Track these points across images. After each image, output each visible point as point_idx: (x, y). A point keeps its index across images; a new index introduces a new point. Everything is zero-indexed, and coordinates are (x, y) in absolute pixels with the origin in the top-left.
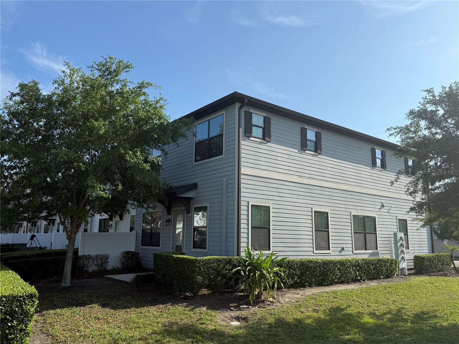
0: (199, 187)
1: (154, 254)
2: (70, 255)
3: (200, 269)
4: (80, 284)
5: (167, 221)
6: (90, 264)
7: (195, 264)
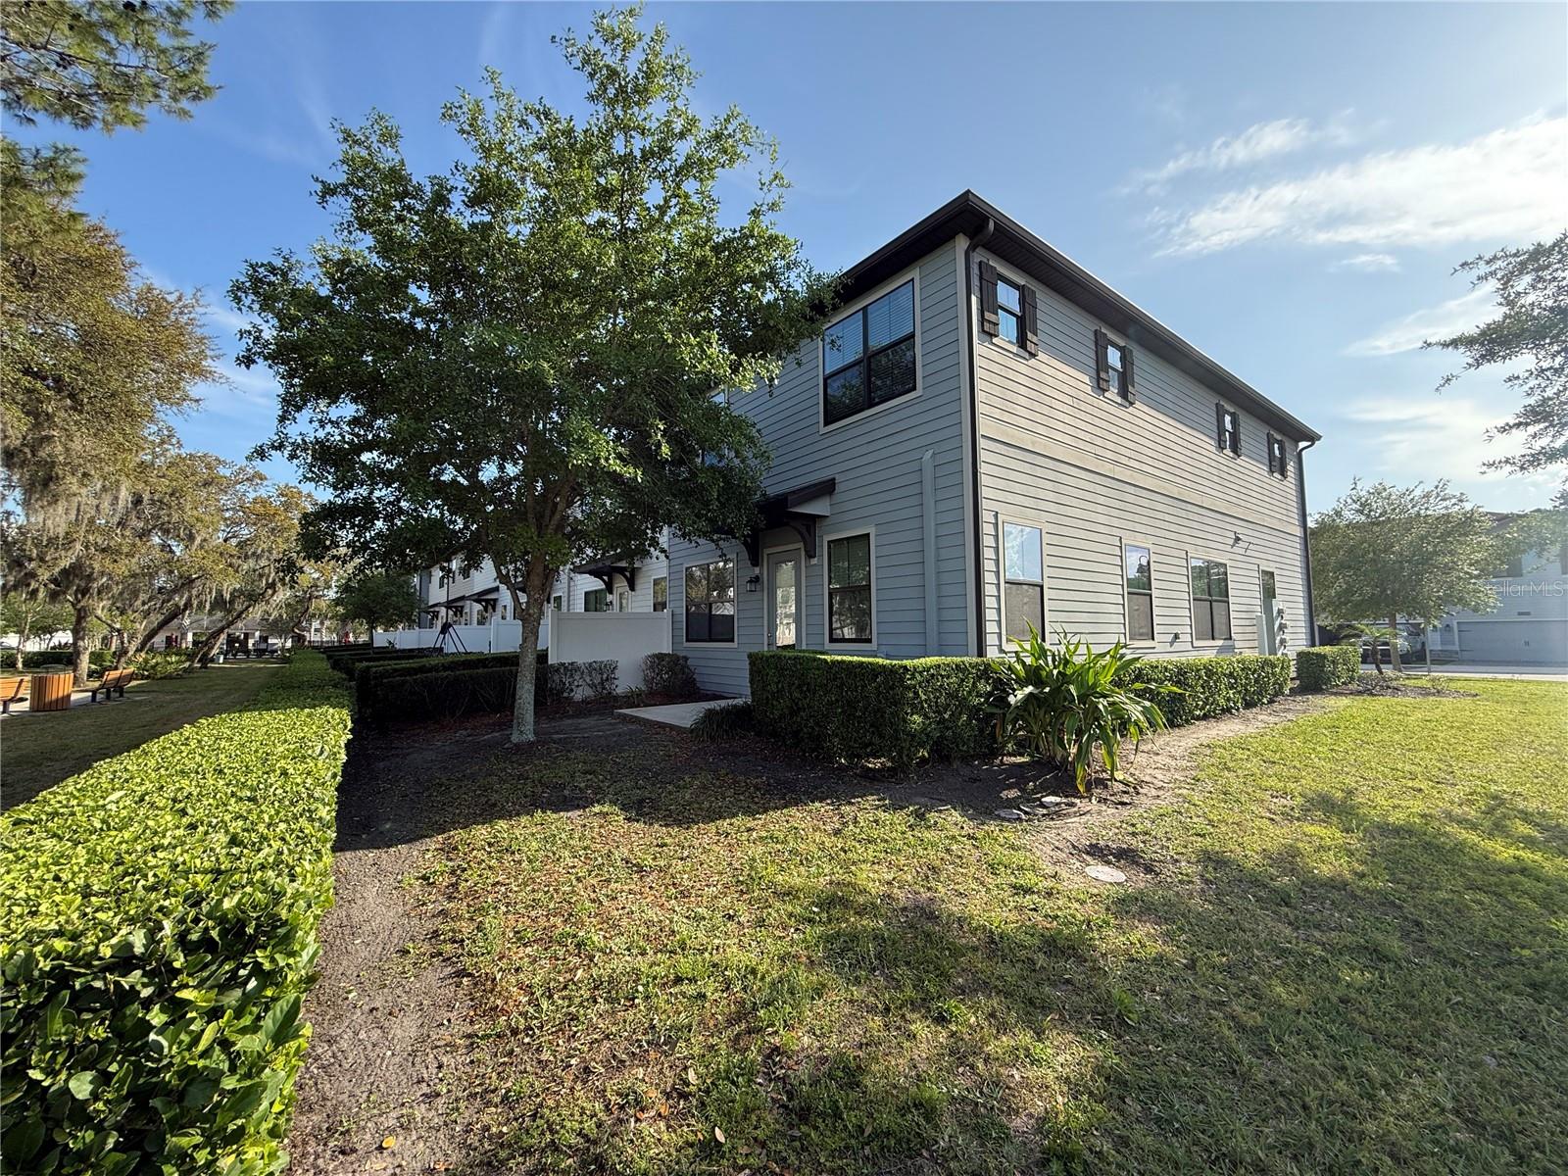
0: (839, 488)
1: (750, 656)
2: (529, 659)
3: (916, 693)
4: (557, 733)
5: (751, 582)
6: (576, 683)
7: (902, 680)
